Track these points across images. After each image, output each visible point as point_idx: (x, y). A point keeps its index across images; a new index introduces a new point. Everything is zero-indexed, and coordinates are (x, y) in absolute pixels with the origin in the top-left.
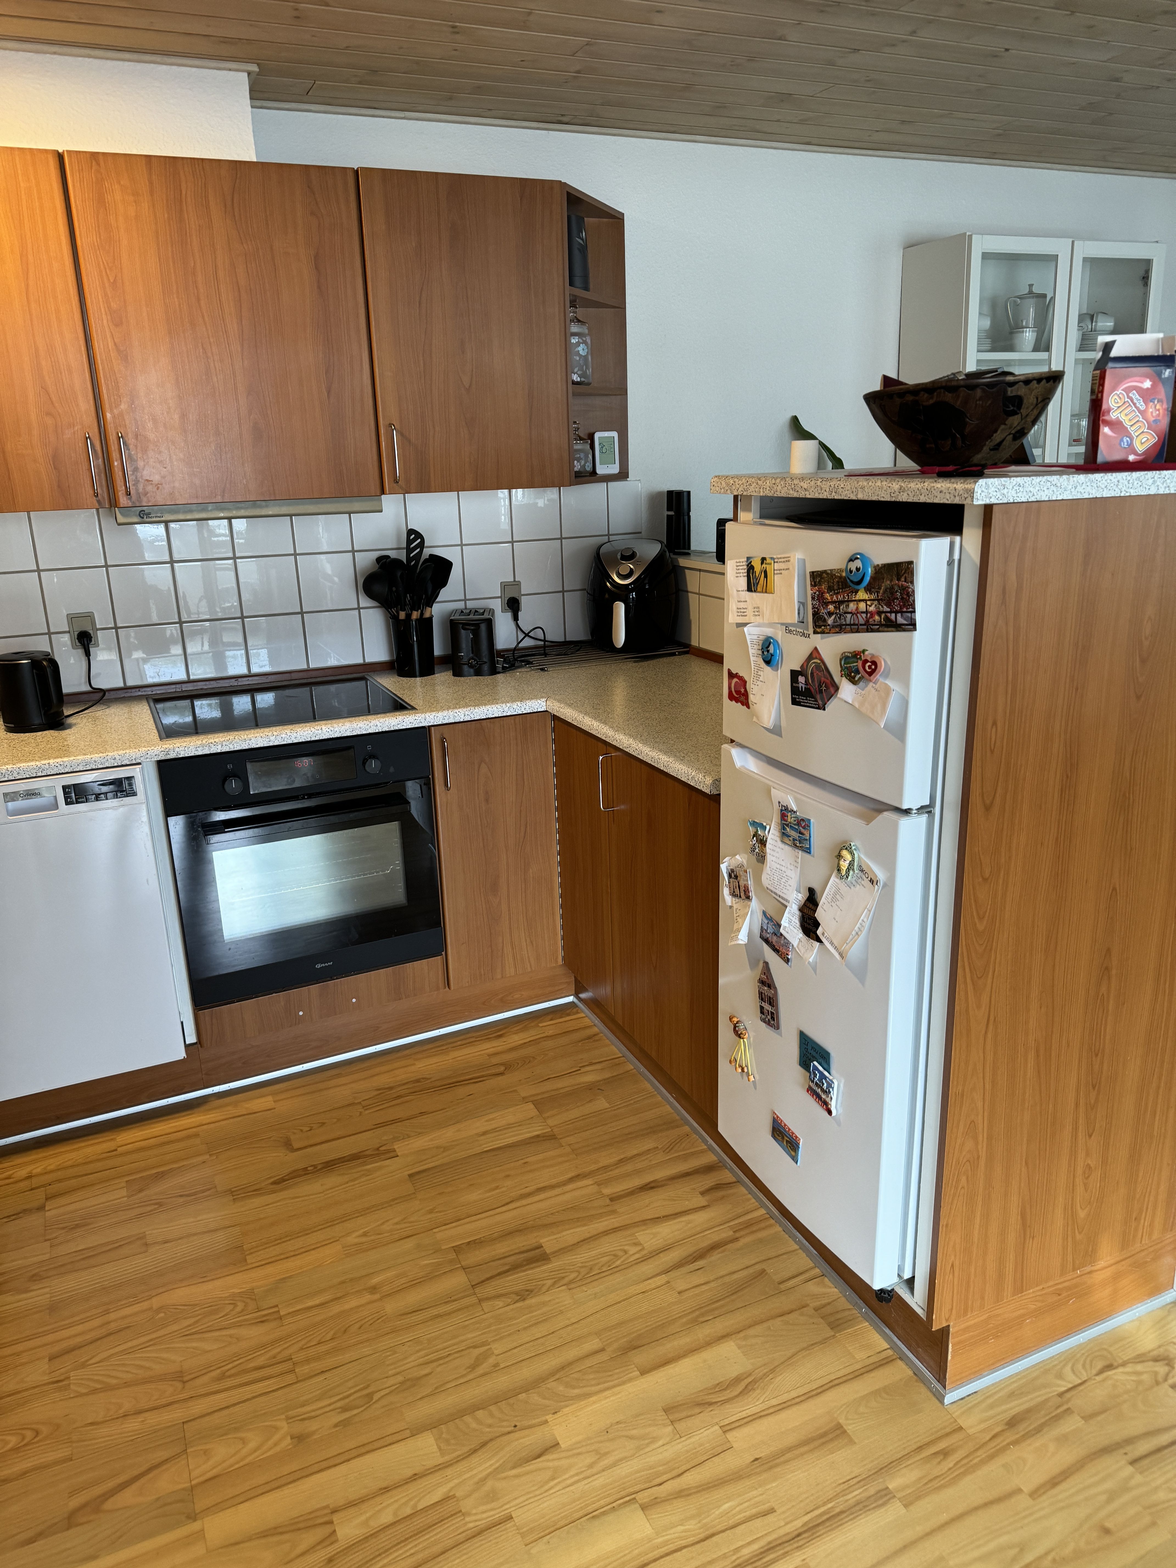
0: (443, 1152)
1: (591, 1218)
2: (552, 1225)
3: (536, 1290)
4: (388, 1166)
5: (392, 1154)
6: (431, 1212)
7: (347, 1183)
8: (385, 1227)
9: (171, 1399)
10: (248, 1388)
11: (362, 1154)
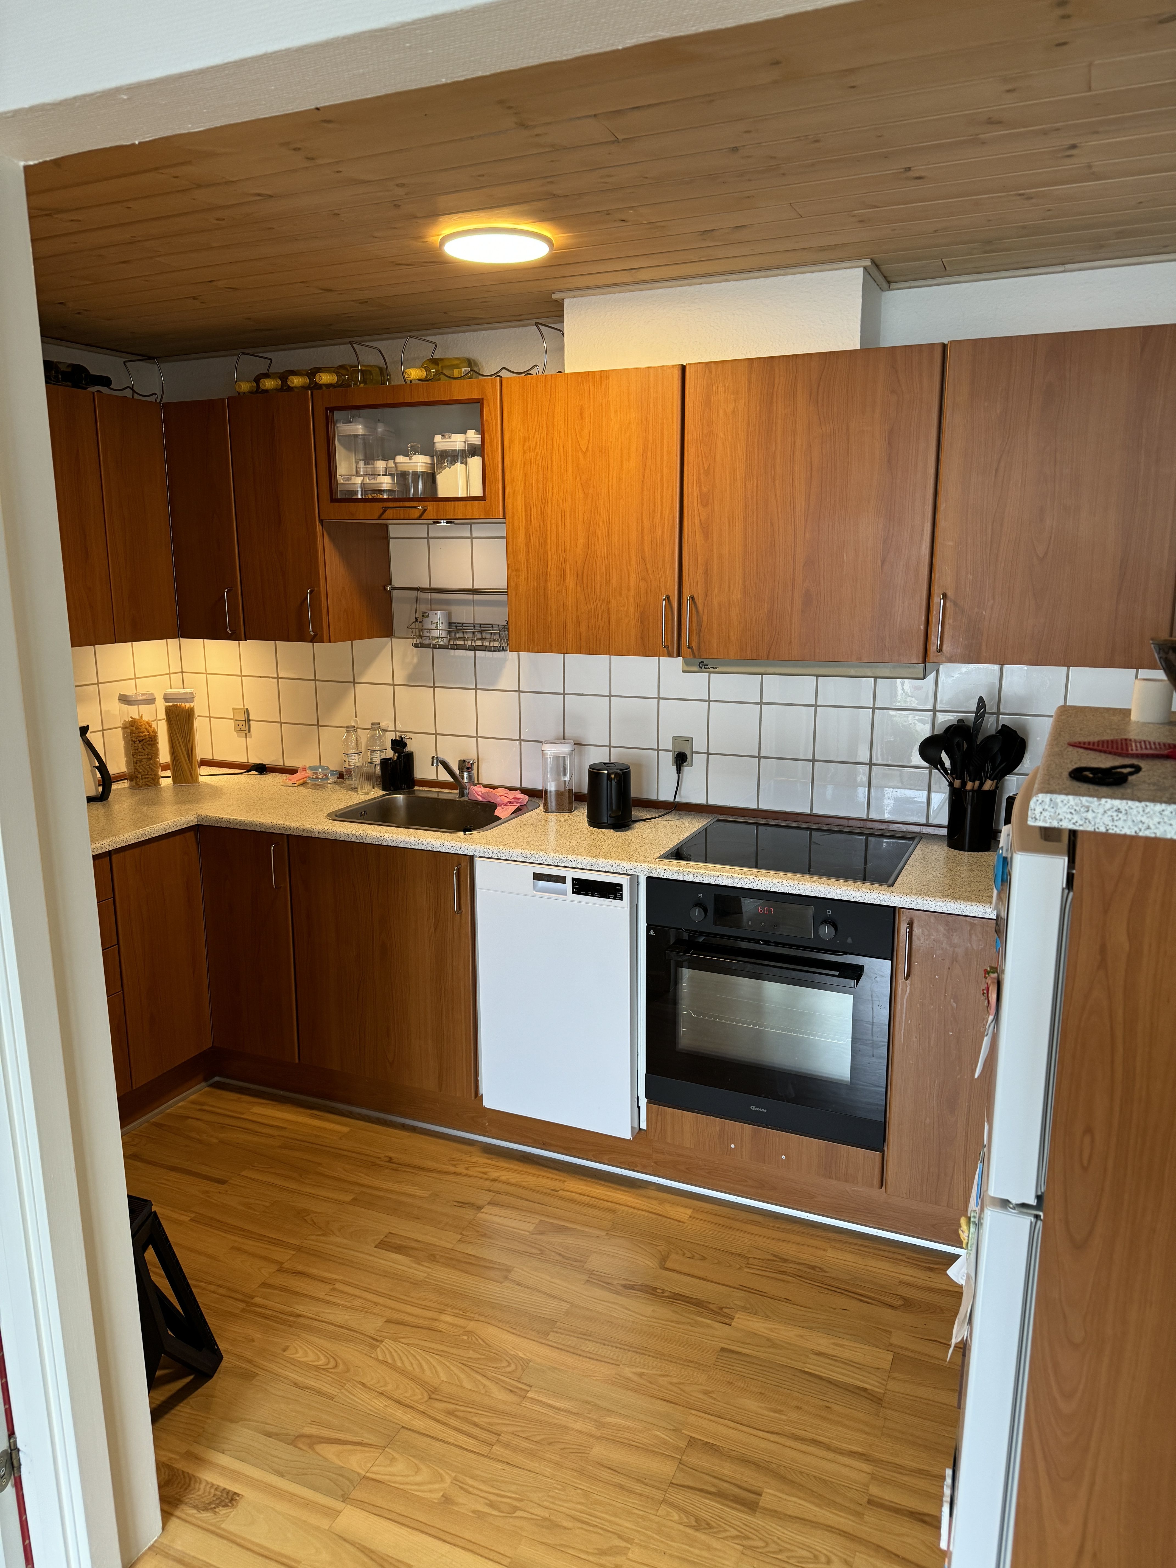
0: (769, 1347)
1: (832, 1504)
2: (792, 1483)
3: (715, 1530)
4: (715, 1329)
5: (727, 1321)
6: (706, 1393)
7: (672, 1322)
8: (661, 1380)
9: (412, 1404)
10: (455, 1433)
11: (705, 1304)
